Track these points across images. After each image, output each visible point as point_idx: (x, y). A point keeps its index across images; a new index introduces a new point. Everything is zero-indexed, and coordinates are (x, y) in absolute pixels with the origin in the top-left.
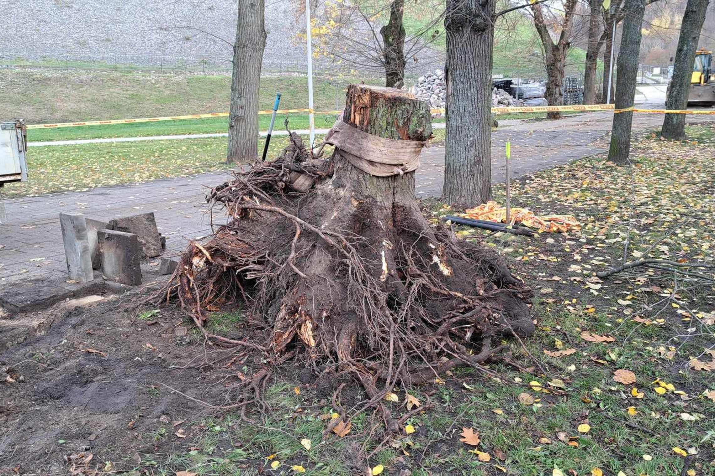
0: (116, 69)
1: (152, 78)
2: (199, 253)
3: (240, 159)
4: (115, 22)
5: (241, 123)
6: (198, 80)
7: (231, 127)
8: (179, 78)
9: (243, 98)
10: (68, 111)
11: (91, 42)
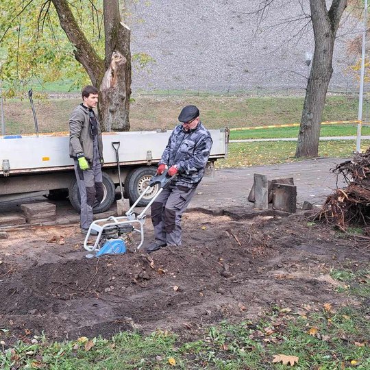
0: (198, 94)
1: (223, 100)
2: (342, 195)
3: (306, 155)
4: (198, 62)
5: (309, 130)
6: (255, 101)
7: (301, 133)
8: (241, 99)
9: (311, 114)
10: (169, 123)
11: (183, 77)
